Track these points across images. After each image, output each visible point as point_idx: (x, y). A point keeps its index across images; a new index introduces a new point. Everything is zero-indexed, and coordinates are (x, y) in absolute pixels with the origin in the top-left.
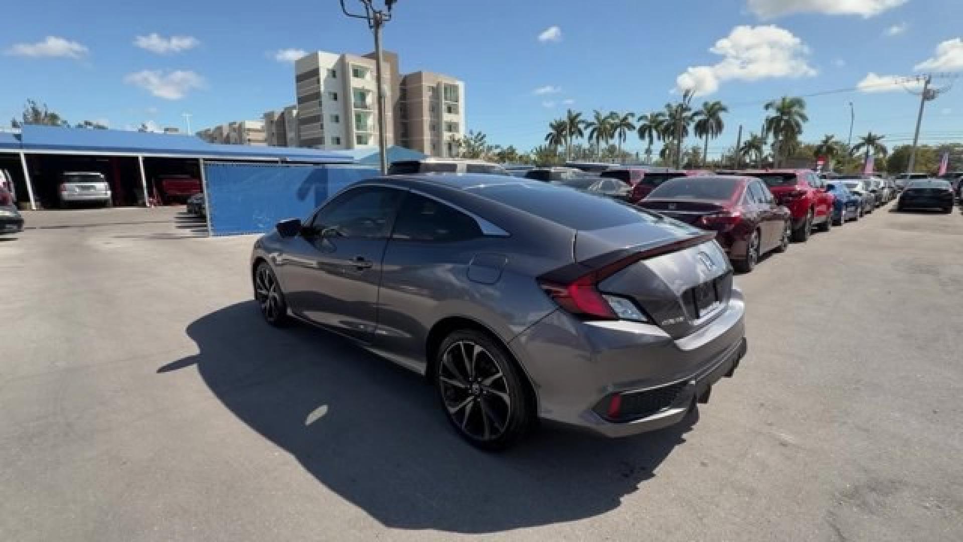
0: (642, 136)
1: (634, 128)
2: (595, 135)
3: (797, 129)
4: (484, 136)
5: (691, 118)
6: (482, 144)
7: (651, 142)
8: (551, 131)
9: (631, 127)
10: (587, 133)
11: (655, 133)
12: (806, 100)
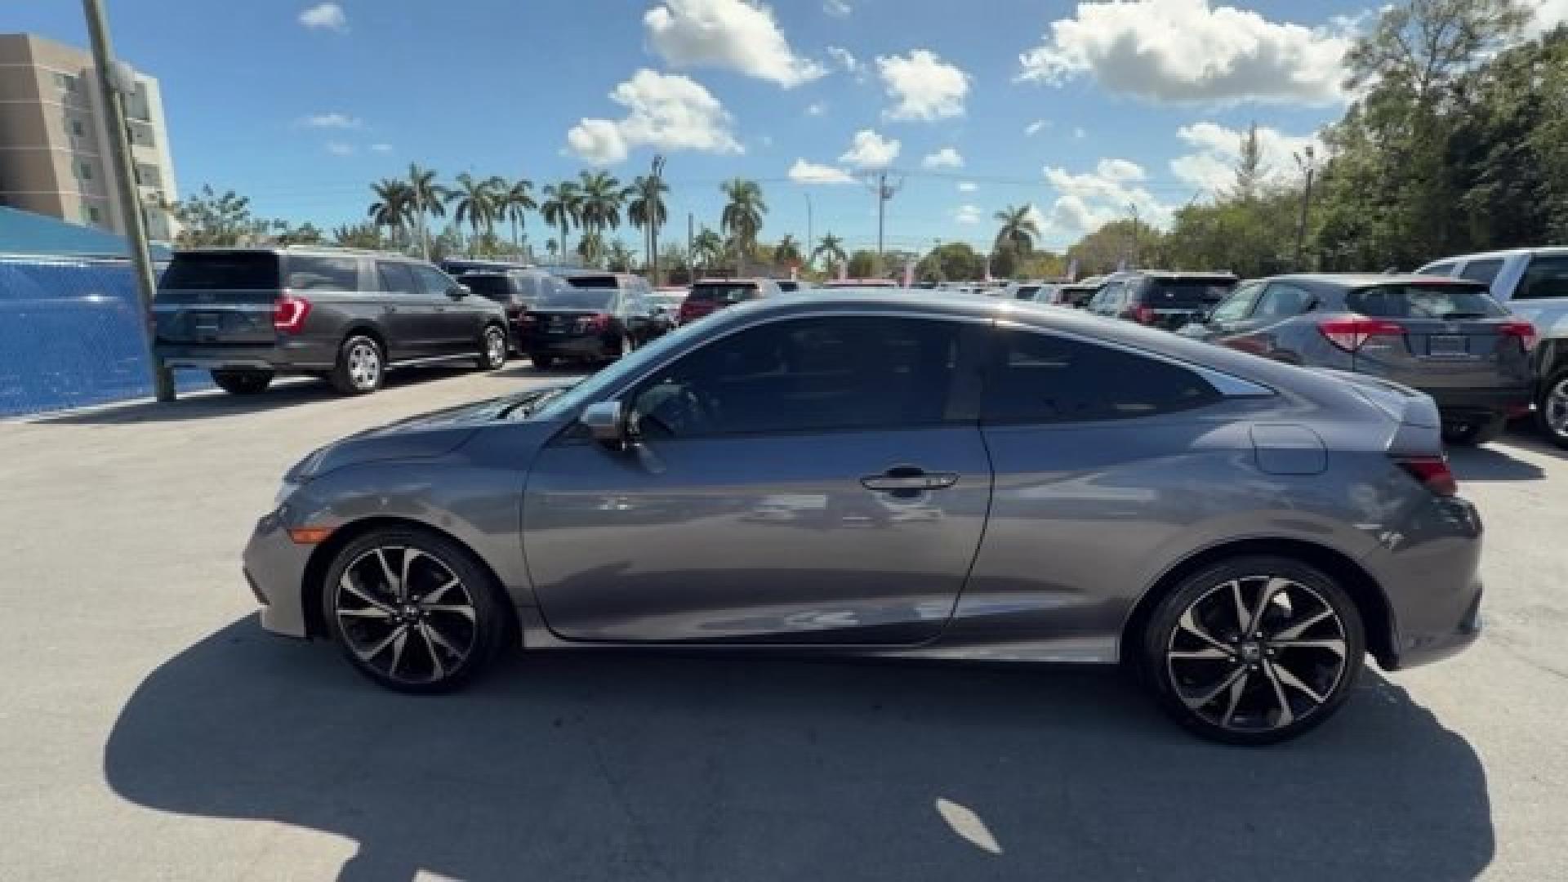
0: (550, 218)
1: (535, 206)
2: (467, 213)
3: (756, 224)
4: (244, 201)
5: (622, 196)
6: (241, 217)
7: (565, 229)
8: (377, 198)
9: (528, 203)
10: (451, 208)
11: (568, 216)
12: (762, 186)
